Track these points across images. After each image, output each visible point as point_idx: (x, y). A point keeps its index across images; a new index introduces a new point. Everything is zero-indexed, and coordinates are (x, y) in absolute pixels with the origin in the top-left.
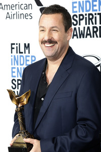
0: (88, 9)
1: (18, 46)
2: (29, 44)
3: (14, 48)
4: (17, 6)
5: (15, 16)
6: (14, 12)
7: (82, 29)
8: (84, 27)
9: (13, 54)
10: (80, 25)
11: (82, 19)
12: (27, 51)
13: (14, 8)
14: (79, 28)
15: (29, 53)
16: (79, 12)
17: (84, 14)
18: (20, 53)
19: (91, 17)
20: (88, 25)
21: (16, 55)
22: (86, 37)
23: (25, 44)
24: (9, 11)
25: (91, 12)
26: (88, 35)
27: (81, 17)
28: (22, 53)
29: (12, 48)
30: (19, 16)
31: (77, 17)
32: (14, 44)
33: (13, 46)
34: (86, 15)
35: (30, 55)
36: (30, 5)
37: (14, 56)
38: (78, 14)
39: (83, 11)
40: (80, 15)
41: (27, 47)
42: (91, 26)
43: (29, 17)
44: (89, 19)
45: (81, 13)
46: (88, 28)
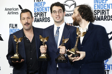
0: (41, 10)
1: (12, 25)
2: (17, 24)
3: (11, 26)
4: (12, 9)
5: (11, 13)
6: (11, 11)
7: (38, 18)
8: (39, 18)
9: (10, 28)
10: (37, 17)
11: (38, 15)
12: (16, 27)
13: (11, 10)
14: (37, 18)
15: (17, 28)
16: (37, 12)
17: (39, 12)
18: (13, 28)
19: (42, 14)
20: (40, 17)
21: (12, 29)
22: (40, 22)
23: (15, 24)
24: (9, 11)
25: (42, 12)
26: (41, 21)
27: (38, 14)
28: (14, 28)
29: (10, 26)
30: (13, 13)
31: (36, 14)
32: (11, 24)
33: (10, 25)
34: (40, 13)
35: (17, 29)
36: (18, 9)
37: (11, 29)
38: (36, 12)
39: (39, 11)
40: (37, 13)
41: (16, 25)
42: (42, 17)
43: (17, 13)
44: (41, 14)
45: (38, 12)
46: (41, 18)
